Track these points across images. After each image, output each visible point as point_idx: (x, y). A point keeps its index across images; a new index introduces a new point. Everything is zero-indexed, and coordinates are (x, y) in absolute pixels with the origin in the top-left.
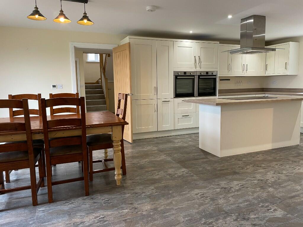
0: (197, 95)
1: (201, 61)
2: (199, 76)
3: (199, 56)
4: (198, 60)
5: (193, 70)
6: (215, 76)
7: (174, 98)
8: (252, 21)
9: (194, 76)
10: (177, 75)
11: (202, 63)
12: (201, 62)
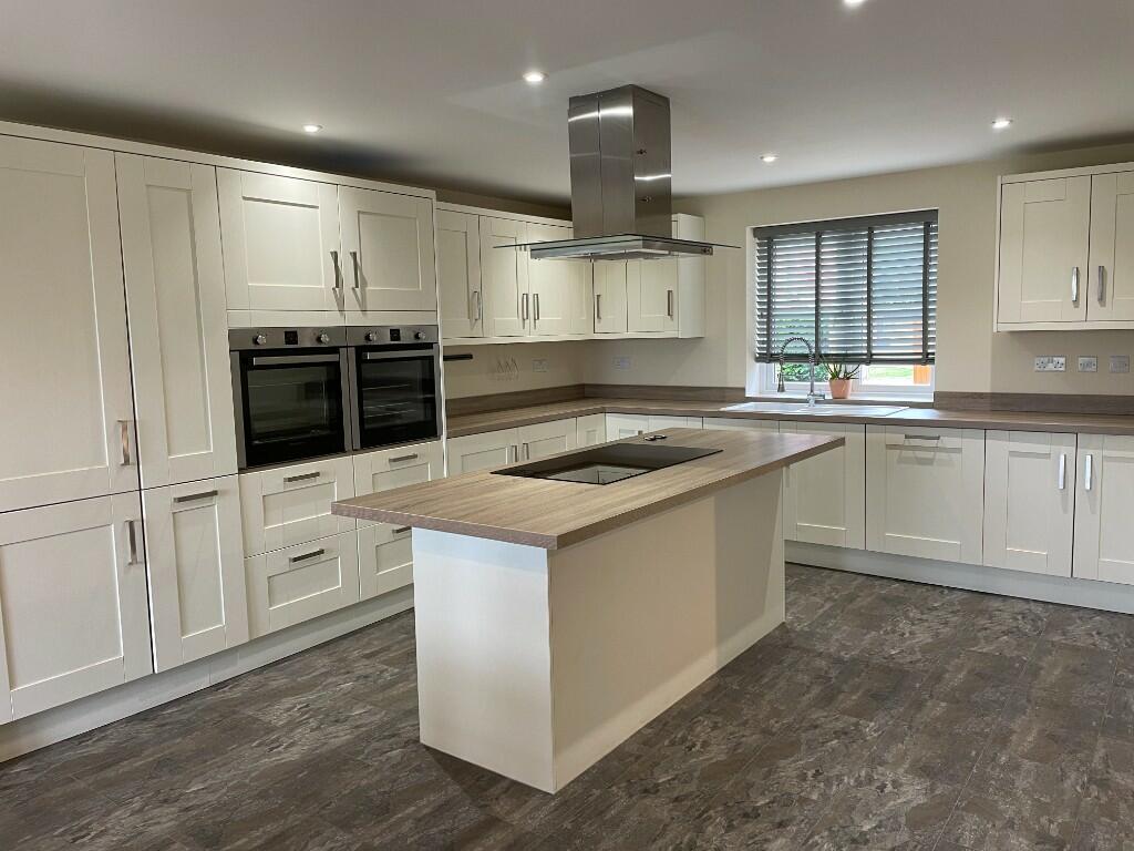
0: (357, 445)
1: (361, 274)
2: (360, 350)
3: (354, 254)
4: (349, 274)
5: (332, 320)
6: (429, 346)
7: (241, 471)
8: (625, 111)
9: (334, 350)
10: (252, 347)
11: (369, 288)
12: (365, 283)
